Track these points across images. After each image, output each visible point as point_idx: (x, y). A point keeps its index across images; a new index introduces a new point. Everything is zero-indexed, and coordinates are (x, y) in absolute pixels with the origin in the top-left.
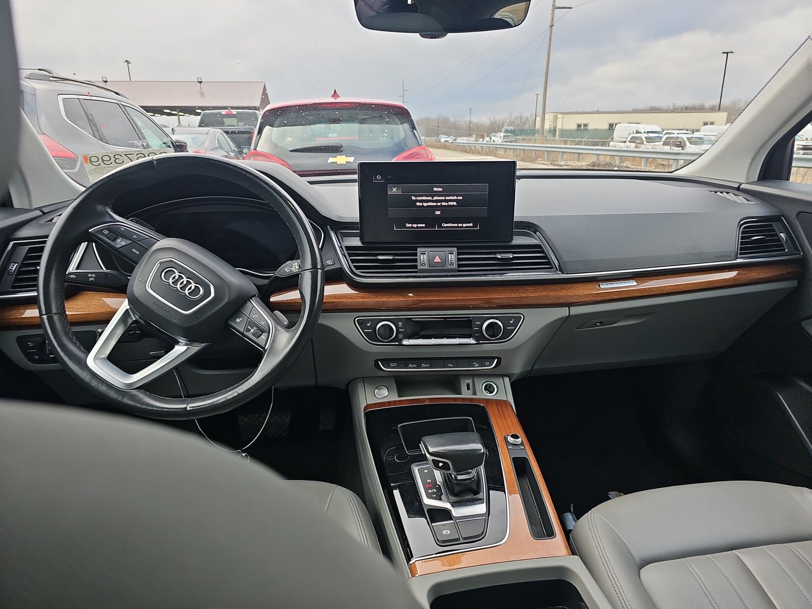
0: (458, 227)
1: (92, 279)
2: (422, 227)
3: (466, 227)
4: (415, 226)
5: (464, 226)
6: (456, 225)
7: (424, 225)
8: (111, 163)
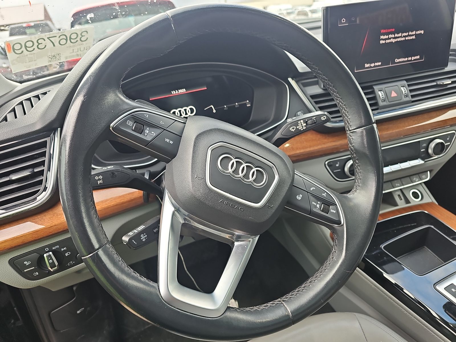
0: (408, 61)
1: (101, 181)
2: (379, 66)
3: (414, 60)
4: (372, 65)
5: (413, 59)
6: (406, 59)
7: (380, 64)
8: (34, 49)
